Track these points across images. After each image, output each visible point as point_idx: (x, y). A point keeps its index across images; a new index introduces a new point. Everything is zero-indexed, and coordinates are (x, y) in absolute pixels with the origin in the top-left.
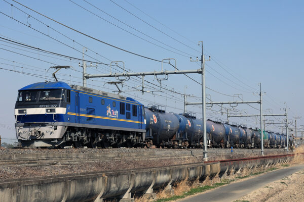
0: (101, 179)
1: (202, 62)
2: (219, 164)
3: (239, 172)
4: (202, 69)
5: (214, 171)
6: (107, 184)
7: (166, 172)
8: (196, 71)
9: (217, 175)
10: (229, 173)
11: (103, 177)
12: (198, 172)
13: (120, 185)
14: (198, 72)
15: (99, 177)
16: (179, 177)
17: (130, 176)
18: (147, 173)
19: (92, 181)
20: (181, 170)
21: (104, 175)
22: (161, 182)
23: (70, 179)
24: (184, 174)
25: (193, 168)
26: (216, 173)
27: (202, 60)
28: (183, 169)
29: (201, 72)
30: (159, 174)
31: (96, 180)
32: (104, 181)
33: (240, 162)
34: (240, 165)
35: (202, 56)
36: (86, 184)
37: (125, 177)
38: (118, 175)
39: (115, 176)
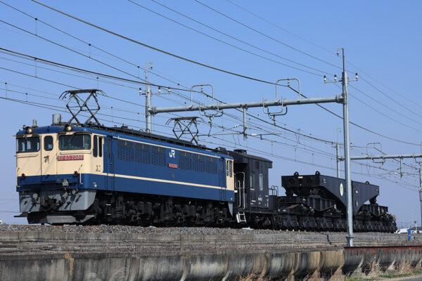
0: (61, 263)
1: (344, 84)
2: (342, 251)
3: (391, 267)
4: (343, 95)
5: (331, 262)
6: (74, 272)
7: (214, 258)
8: (334, 98)
9: (339, 270)
10: (366, 269)
11: (66, 260)
12: (292, 262)
13: (106, 275)
14: (336, 101)
15: (56, 260)
16: (245, 268)
17: (129, 261)
18: (169, 258)
19: (40, 266)
20: (249, 257)
21: (68, 256)
22: (203, 275)
24: (258, 264)
25: (278, 255)
26: (335, 269)
27: (343, 80)
28: (257, 255)
29: (341, 101)
30: (198, 262)
31: (50, 263)
32: (67, 266)
33: (391, 250)
34: (392, 255)
35: (343, 74)
36: (26, 270)
37: (118, 262)
38: (100, 257)
39: (94, 259)
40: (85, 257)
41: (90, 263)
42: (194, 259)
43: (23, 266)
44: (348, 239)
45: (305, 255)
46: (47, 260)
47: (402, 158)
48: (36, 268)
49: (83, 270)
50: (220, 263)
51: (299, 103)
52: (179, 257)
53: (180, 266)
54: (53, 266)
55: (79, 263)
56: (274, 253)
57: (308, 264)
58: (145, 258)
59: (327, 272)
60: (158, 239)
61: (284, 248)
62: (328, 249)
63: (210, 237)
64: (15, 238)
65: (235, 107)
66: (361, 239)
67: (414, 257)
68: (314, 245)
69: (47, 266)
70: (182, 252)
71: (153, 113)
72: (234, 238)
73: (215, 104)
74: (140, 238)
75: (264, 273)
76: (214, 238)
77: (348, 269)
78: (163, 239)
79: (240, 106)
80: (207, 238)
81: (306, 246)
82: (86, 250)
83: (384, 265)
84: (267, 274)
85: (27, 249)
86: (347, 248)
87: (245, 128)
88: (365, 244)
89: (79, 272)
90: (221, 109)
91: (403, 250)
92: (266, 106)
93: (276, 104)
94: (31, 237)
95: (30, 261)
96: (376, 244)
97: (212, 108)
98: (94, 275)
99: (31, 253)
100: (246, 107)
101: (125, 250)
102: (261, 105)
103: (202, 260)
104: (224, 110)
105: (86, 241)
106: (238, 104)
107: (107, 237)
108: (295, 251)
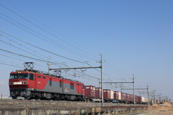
0: (25, 111)
1: (101, 63)
2: (100, 108)
3: (113, 112)
4: (101, 66)
5: (97, 111)
7: (66, 110)
8: (98, 67)
9: (100, 113)
10: (107, 113)
11: (27, 110)
12: (87, 111)
13: (37, 114)
14: (99, 67)
15: (24, 110)
16: (75, 112)
17: (43, 110)
18: (54, 109)
19: (20, 111)
20: (76, 109)
21: (27, 109)
22: (63, 114)
23: (5, 109)
24: (78, 111)
25: (83, 109)
26: (98, 113)
27: (101, 62)
28: (78, 109)
29: (101, 67)
30: (62, 111)
31: (22, 111)
32: (27, 111)
33: (113, 108)
34: (114, 109)
35: (101, 60)
36: (16, 112)
37: (40, 110)
38: (36, 109)
39: (34, 109)
40: (32, 109)
41: (33, 111)
42: (61, 110)
43: (15, 111)
44: (102, 104)
45: (91, 109)
46: (21, 110)
47: (116, 83)
48: (18, 112)
49: (31, 113)
50: (68, 111)
51: (89, 68)
52: (57, 109)
53: (57, 111)
54: (23, 111)
55: (30, 111)
56: (82, 108)
57: (91, 111)
58: (48, 109)
59: (96, 113)
60: (51, 104)
61: (85, 107)
62: (97, 107)
63: (65, 103)
64: (13, 103)
65: (73, 69)
66: (105, 105)
67: (120, 110)
68: (93, 106)
69: (21, 111)
70: (57, 108)
71: (51, 70)
72: (72, 104)
73: (67, 68)
74: (46, 103)
75: (79, 114)
76: (66, 104)
77: (102, 113)
78: (53, 104)
79: (74, 68)
80: (64, 104)
81: (91, 106)
82: (32, 107)
83: (112, 112)
84: (80, 114)
85: (16, 106)
86: (102, 107)
87: (75, 74)
88: (107, 106)
89: (30, 113)
90: (69, 69)
91: (117, 108)
92: (81, 68)
93: (83, 68)
94: (17, 103)
95: (17, 110)
96: (109, 106)
97: (66, 69)
98: (34, 114)
99: (17, 108)
100: (75, 69)
101: (42, 107)
102: (79, 68)
103: (63, 110)
104: (70, 69)
105: (32, 104)
106: (73, 68)
107: (37, 103)
108: (88, 108)
